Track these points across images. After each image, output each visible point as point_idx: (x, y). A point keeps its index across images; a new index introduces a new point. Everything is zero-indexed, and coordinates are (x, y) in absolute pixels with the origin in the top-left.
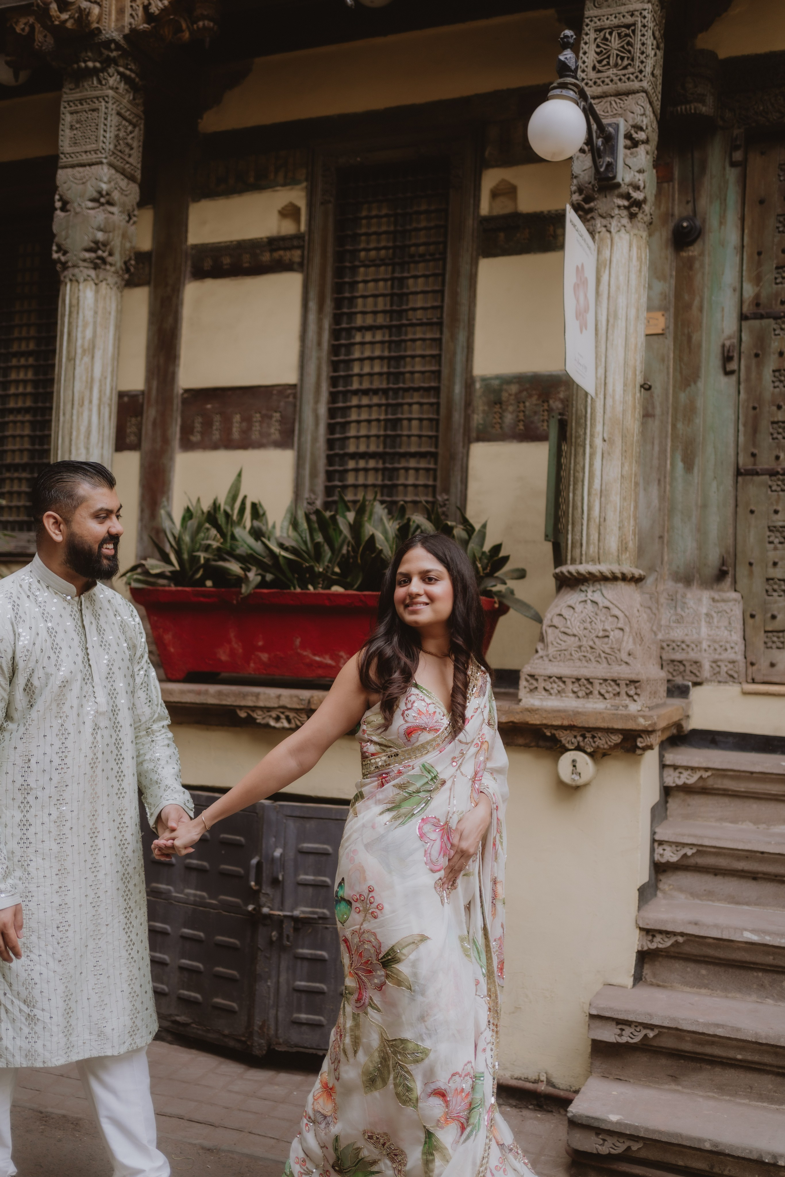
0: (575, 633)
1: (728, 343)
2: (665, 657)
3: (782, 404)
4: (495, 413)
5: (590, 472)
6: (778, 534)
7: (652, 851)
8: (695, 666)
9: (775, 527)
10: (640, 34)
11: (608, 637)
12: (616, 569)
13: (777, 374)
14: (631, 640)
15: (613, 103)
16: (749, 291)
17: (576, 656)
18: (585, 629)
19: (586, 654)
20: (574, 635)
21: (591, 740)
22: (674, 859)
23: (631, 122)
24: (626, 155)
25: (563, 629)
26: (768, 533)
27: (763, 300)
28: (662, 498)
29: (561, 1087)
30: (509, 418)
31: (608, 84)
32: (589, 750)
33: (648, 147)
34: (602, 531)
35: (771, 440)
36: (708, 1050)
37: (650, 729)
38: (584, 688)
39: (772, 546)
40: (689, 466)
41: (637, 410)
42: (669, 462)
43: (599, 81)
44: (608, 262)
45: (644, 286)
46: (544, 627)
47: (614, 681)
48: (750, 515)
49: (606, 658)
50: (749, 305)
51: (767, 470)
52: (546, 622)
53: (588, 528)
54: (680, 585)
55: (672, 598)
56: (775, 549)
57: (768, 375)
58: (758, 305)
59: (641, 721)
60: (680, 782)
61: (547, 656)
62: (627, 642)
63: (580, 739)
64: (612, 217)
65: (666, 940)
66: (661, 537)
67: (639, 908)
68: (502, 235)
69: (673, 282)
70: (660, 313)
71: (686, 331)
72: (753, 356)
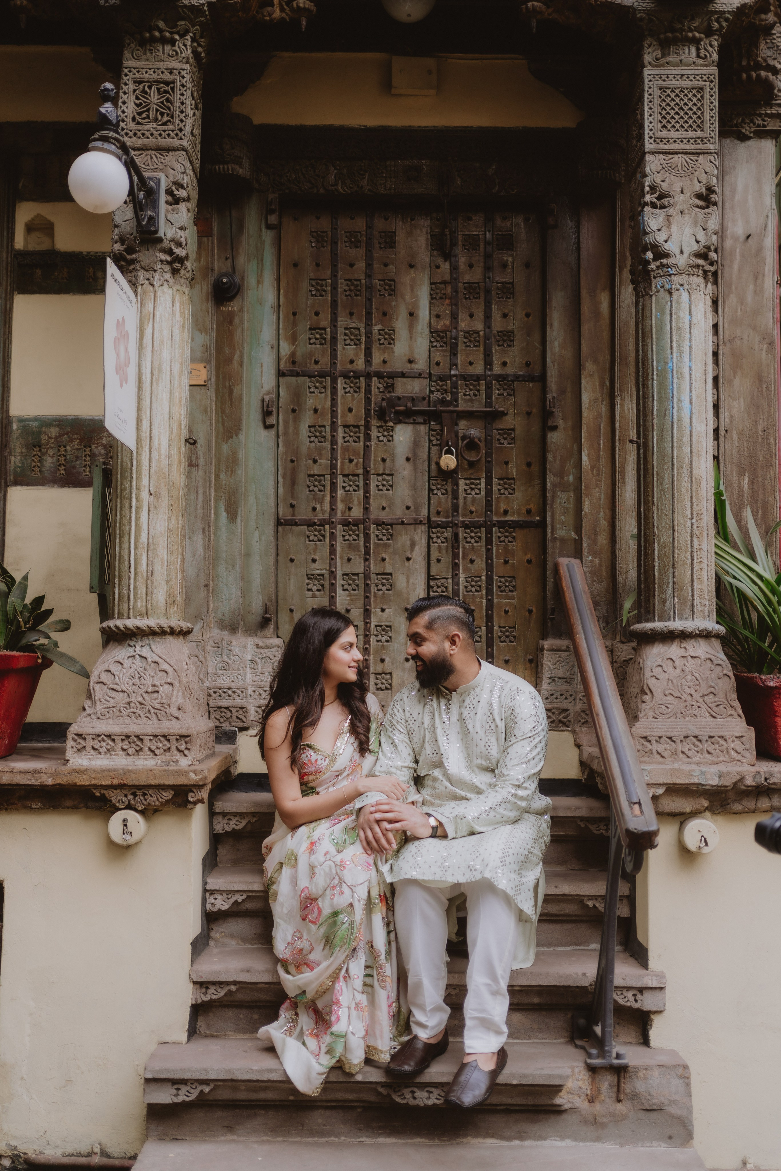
0: (124, 689)
1: (267, 398)
2: (212, 704)
3: (317, 458)
4: (34, 456)
5: (136, 525)
6: (316, 582)
7: (204, 901)
8: (241, 712)
9: (313, 575)
10: (179, 93)
11: (157, 692)
12: (164, 623)
13: (312, 429)
14: (180, 694)
15: (154, 156)
16: (286, 349)
17: (125, 713)
18: (134, 684)
19: (135, 710)
20: (123, 692)
21: (142, 798)
22: (226, 907)
23: (172, 179)
24: (167, 211)
25: (111, 686)
26: (307, 581)
27: (299, 358)
28: (207, 547)
29: (116, 1155)
30: (49, 462)
31: (148, 138)
32: (140, 809)
33: (189, 205)
34: (150, 585)
35: (308, 493)
36: (262, 1096)
37: (201, 783)
38: (134, 746)
39: (311, 593)
40: (232, 516)
41: (183, 464)
42: (212, 512)
43: (139, 133)
44: (152, 316)
45: (188, 342)
46: (91, 684)
47: (165, 736)
48: (290, 564)
49: (156, 714)
50: (286, 362)
51: (305, 520)
52: (94, 678)
53: (135, 582)
54: (226, 633)
55: (217, 645)
56: (314, 596)
57: (304, 430)
58: (294, 363)
59: (192, 775)
60: (229, 828)
61: (96, 713)
62: (177, 697)
63: (130, 797)
64: (155, 271)
65: (219, 990)
66: (206, 586)
67: (193, 962)
68: (39, 272)
69: (214, 335)
70: (202, 365)
71: (227, 384)
72: (290, 411)
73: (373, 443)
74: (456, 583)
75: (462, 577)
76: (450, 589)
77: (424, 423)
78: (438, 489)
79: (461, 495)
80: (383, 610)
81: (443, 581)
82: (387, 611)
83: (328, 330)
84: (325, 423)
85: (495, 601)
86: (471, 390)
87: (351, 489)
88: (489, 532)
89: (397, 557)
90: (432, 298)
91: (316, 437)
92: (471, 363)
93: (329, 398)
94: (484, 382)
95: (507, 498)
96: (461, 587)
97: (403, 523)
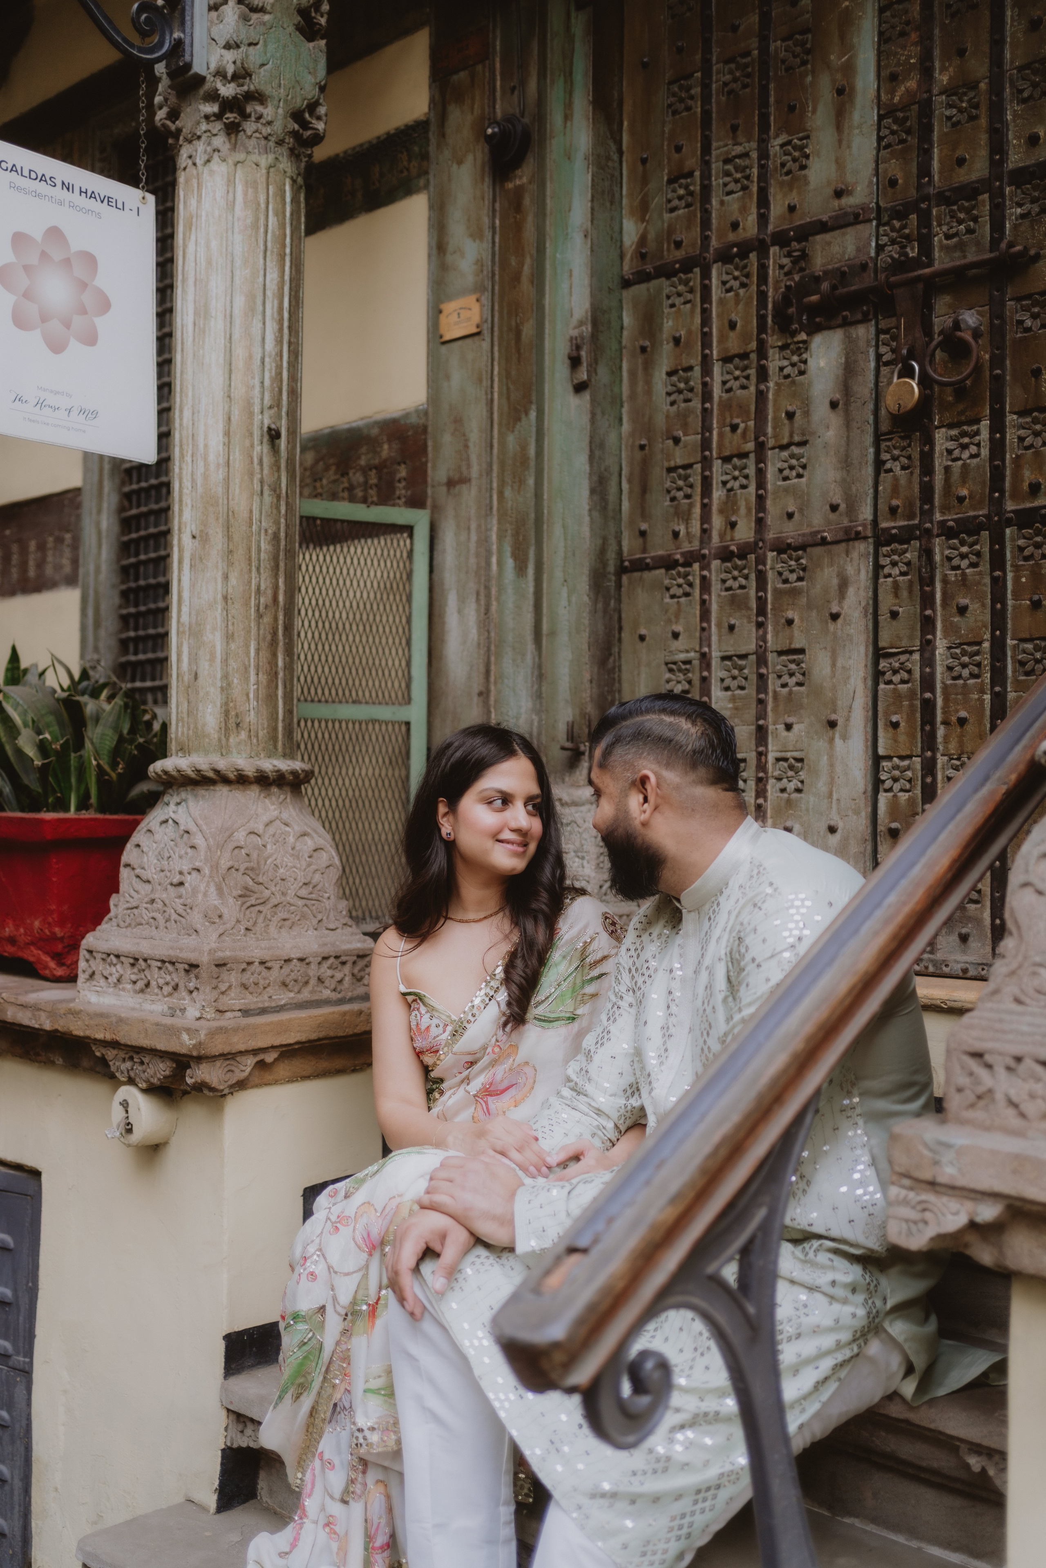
0: (150, 876)
1: (577, 334)
3: (681, 433)
6: (681, 676)
9: (675, 663)
11: (181, 884)
13: (674, 379)
14: (212, 889)
16: (631, 231)
17: (146, 917)
18: (161, 869)
19: (156, 914)
20: (149, 882)
21: (141, 1068)
24: (207, 21)
25: (138, 871)
26: (668, 675)
27: (652, 246)
28: (484, 624)
32: (142, 1085)
34: (193, 697)
35: (668, 503)
37: (195, 1054)
38: (142, 976)
40: (521, 564)
42: (494, 560)
47: (173, 963)
48: (639, 644)
49: (175, 922)
50: (632, 259)
51: (661, 558)
52: (124, 860)
53: (177, 692)
57: (659, 383)
58: (643, 256)
62: (205, 894)
63: (129, 1064)
64: (199, 137)
69: (496, 237)
70: (473, 298)
71: (513, 324)
72: (638, 350)
73: (771, 384)
74: (928, 661)
75: (941, 645)
76: (917, 674)
77: (865, 320)
78: (895, 459)
79: (939, 463)
80: (789, 727)
81: (903, 658)
82: (796, 728)
83: (697, 174)
84: (693, 362)
85: (1011, 696)
86: (960, 222)
87: (736, 485)
88: (998, 539)
89: (814, 613)
90: (883, 38)
91: (680, 392)
92: (961, 162)
93: (698, 310)
94: (986, 196)
95: (1037, 454)
96: (939, 670)
97: (824, 542)
